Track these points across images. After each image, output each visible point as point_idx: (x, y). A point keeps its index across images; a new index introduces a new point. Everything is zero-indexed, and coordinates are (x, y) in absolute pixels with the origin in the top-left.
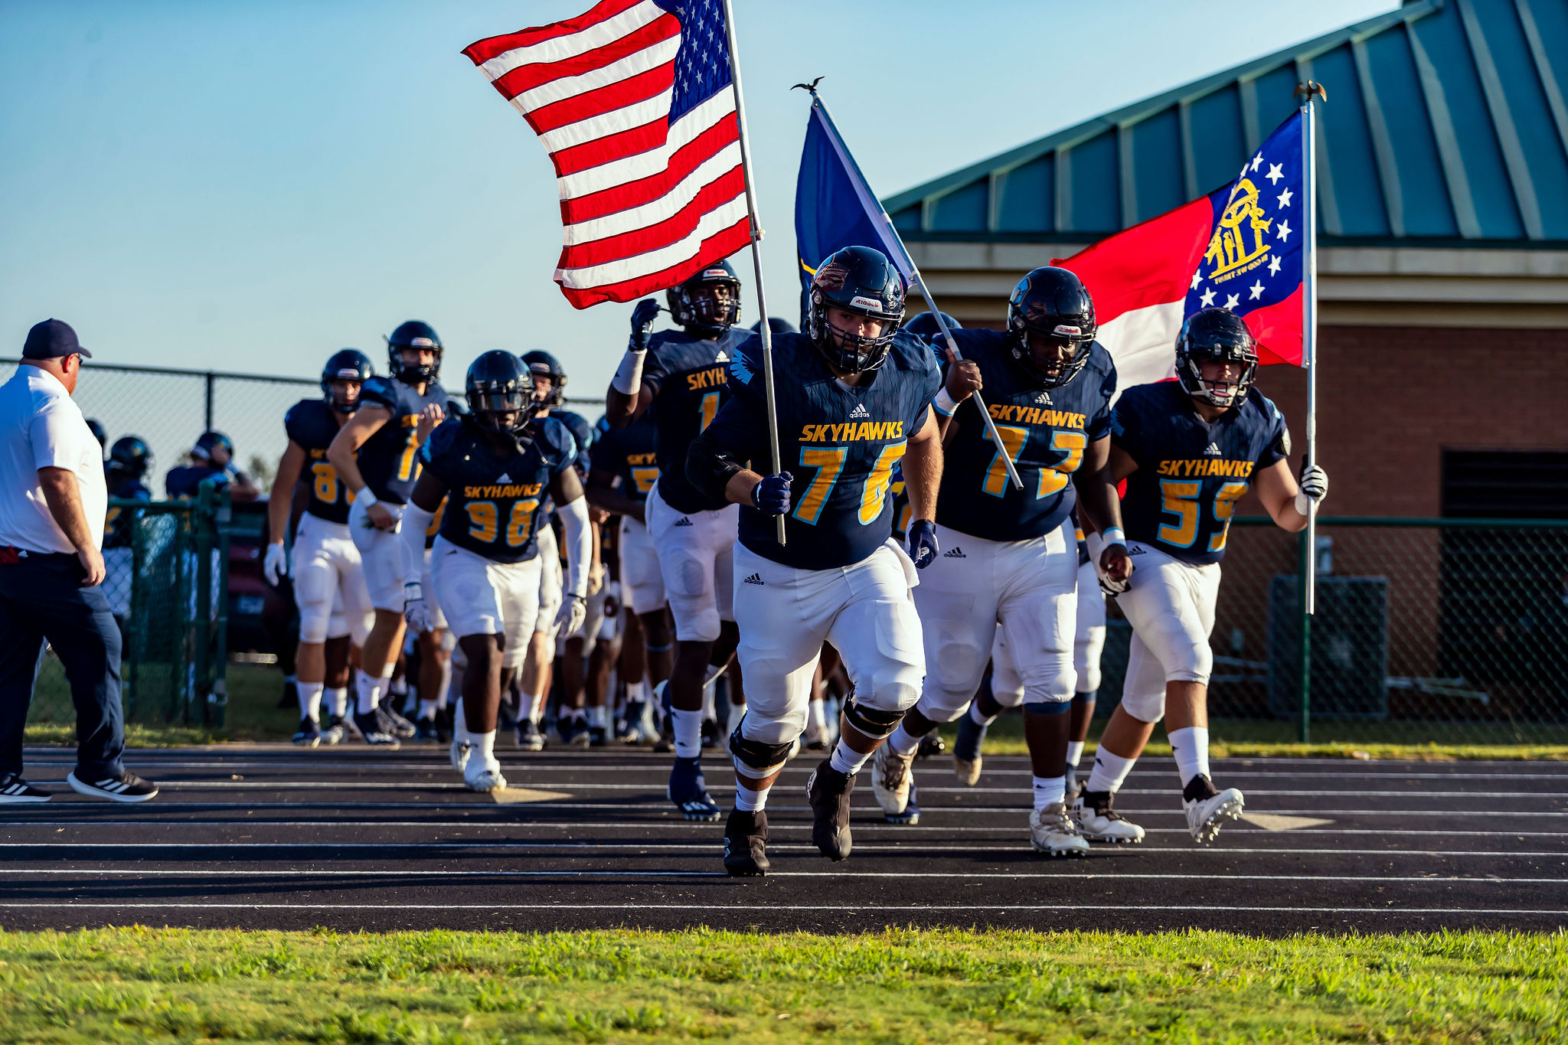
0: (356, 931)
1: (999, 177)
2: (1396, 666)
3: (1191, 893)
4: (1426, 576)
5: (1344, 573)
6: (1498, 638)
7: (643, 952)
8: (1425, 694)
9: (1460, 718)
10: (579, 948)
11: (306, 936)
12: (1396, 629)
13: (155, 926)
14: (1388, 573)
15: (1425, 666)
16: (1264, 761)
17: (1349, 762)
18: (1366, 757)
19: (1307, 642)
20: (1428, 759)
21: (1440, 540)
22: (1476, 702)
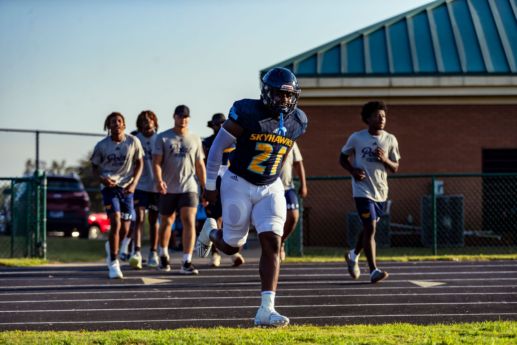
0: (95, 331)
1: (321, 54)
2: (467, 227)
3: (395, 310)
4: (477, 194)
5: (448, 194)
6: (503, 216)
7: (199, 336)
8: (478, 237)
9: (491, 245)
10: (176, 335)
11: (78, 333)
12: (467, 214)
13: (23, 331)
14: (464, 194)
15: (478, 227)
16: (421, 262)
17: (451, 262)
18: (457, 260)
19: (435, 219)
20: (480, 260)
21: (482, 181)
22: (496, 239)
